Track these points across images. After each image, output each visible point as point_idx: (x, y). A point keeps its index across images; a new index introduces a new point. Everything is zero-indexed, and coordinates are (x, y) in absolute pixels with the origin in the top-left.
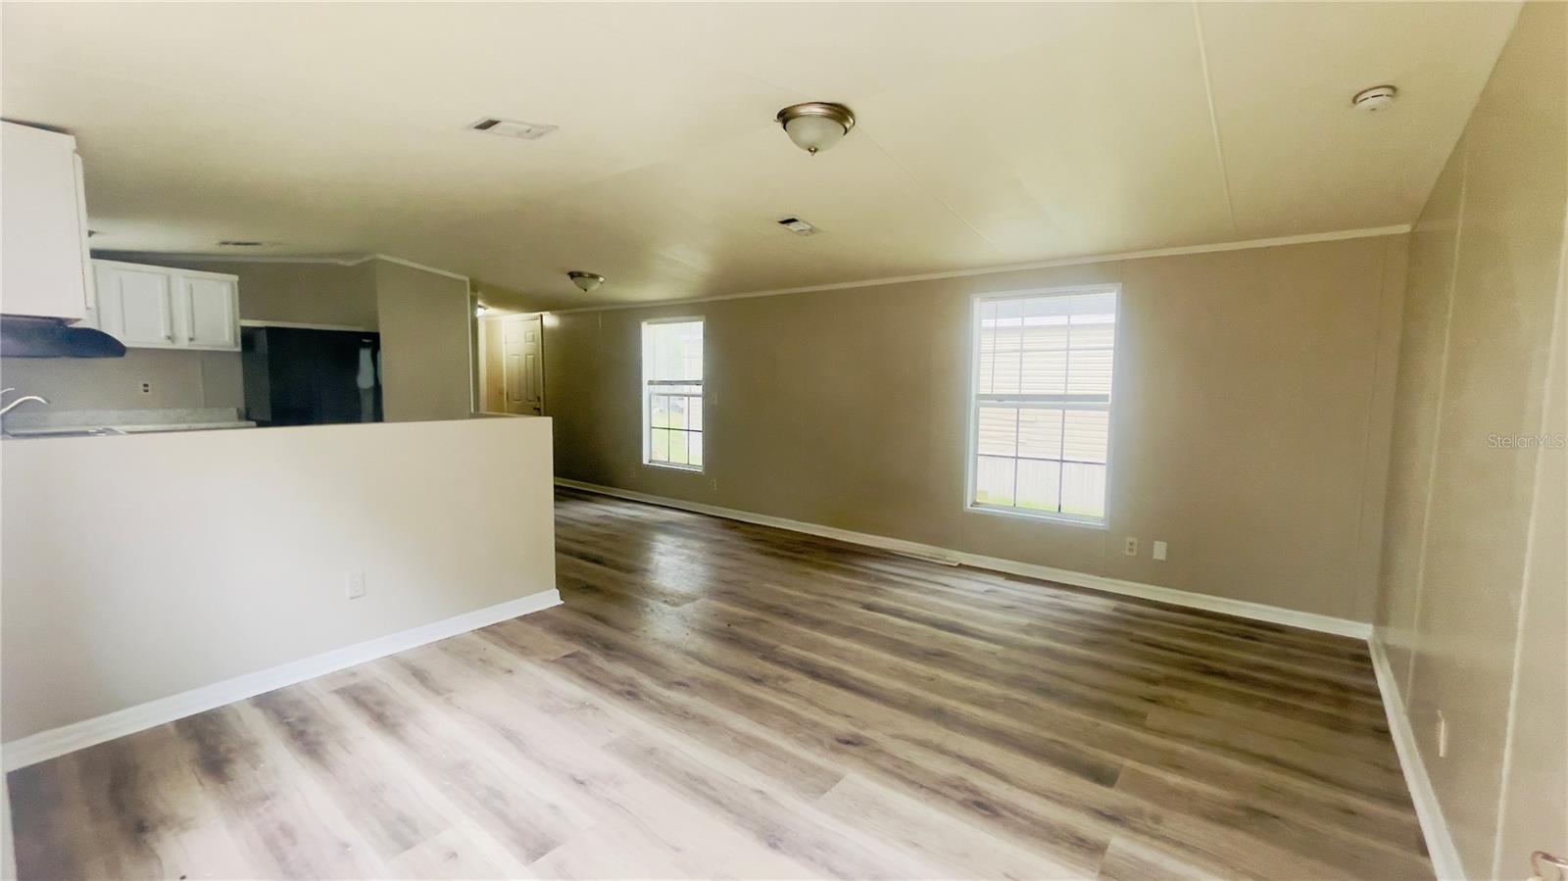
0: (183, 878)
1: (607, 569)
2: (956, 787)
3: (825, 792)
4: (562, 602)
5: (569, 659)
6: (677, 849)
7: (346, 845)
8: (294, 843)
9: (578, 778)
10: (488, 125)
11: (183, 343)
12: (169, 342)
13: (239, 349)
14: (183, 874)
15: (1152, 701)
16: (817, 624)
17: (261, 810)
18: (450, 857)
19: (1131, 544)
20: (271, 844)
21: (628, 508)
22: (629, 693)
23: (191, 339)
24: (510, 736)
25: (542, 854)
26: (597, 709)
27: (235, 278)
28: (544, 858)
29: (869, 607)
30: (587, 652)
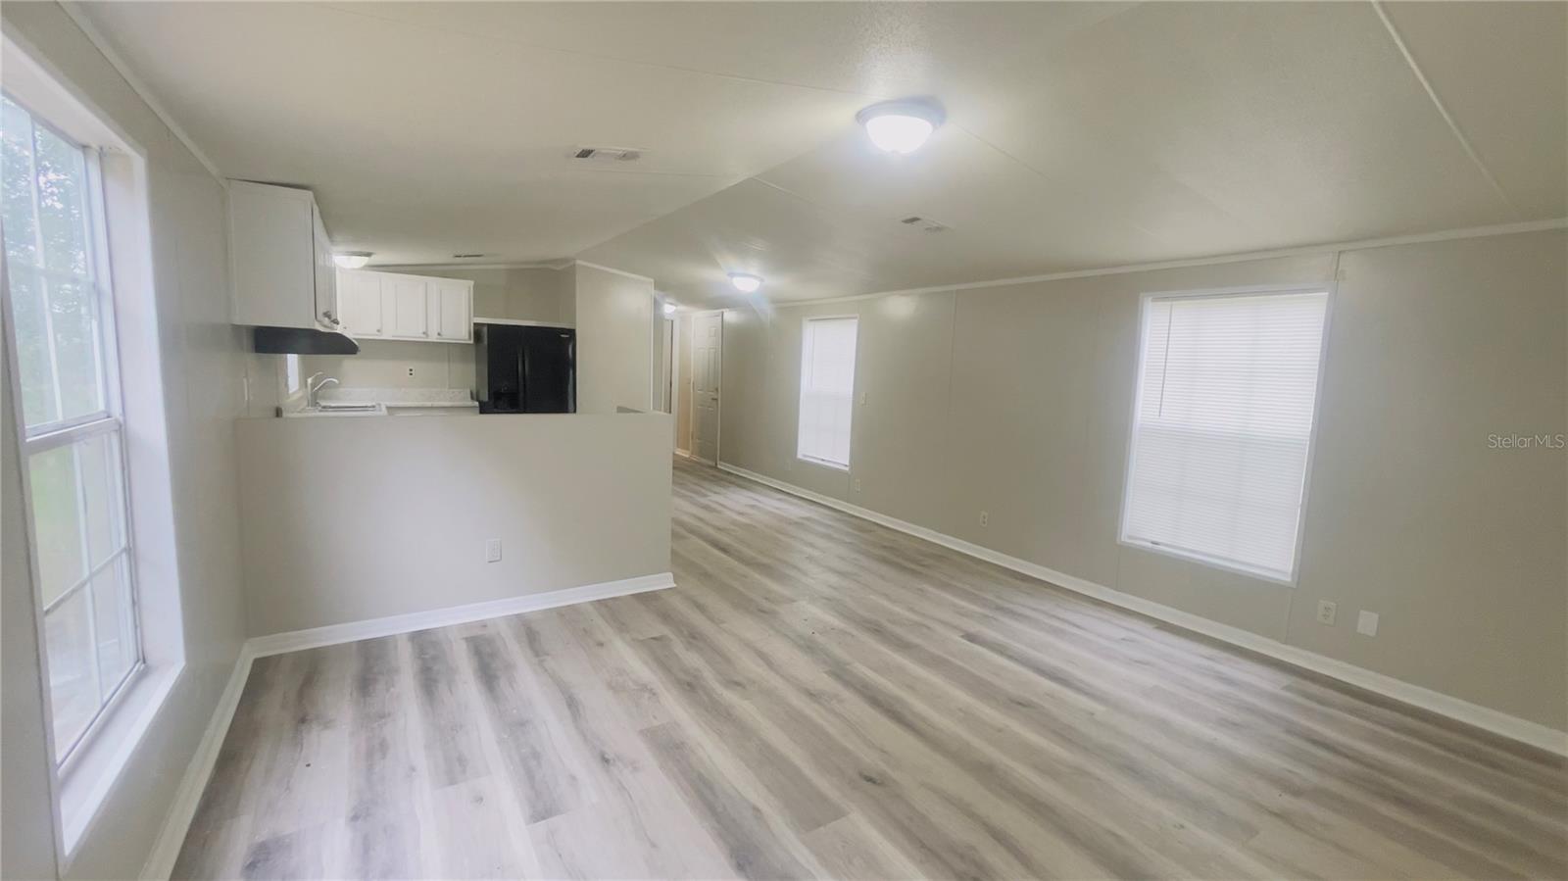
0: (308, 765)
1: (729, 559)
2: (962, 857)
3: (819, 826)
4: (675, 585)
5: (655, 642)
6: (654, 845)
7: (413, 769)
8: (384, 757)
9: (606, 756)
10: (585, 154)
11: (434, 338)
12: (424, 336)
13: (472, 342)
14: (310, 762)
15: (1282, 816)
16: (903, 646)
17: (375, 725)
18: (477, 801)
19: (1327, 609)
20: (370, 755)
21: (780, 500)
22: (689, 684)
23: (439, 334)
24: (572, 704)
25: (544, 818)
26: (654, 694)
27: (472, 283)
28: (544, 822)
29: (971, 638)
30: (672, 636)
